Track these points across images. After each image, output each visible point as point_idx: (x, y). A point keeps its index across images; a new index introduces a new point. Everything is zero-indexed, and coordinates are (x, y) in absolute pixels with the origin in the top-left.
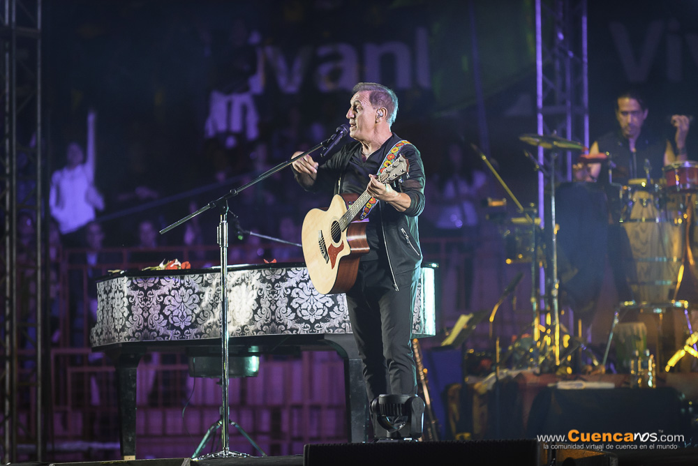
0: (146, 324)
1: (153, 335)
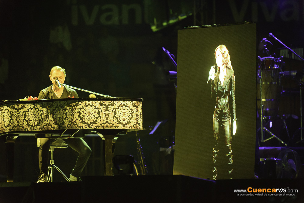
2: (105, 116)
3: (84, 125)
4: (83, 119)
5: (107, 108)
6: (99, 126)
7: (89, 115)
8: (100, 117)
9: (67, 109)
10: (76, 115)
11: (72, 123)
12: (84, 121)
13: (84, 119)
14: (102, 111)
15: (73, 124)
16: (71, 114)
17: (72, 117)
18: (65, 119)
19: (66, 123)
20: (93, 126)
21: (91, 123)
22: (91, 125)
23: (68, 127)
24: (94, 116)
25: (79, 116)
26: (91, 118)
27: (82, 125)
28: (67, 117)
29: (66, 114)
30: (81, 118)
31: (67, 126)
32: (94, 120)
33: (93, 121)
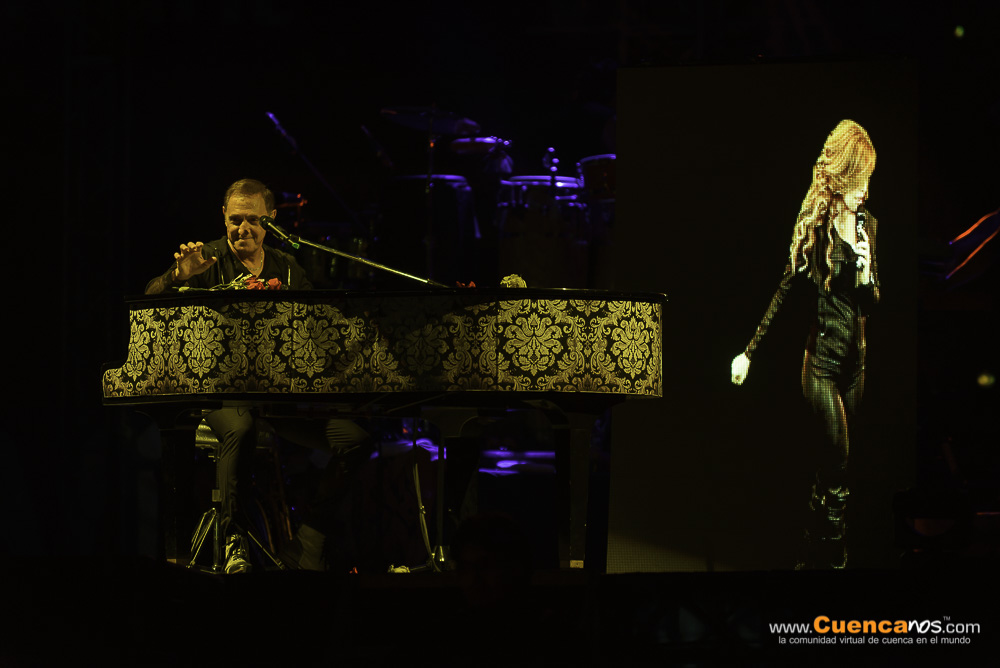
0: (252, 368)
1: (263, 385)
2: (582, 351)
3: (517, 380)
4: (514, 358)
5: (588, 324)
6: (563, 384)
7: (534, 347)
8: (569, 352)
9: (456, 325)
10: (489, 345)
11: (474, 370)
12: (517, 365)
13: (517, 359)
14: (572, 333)
15: (476, 376)
16: (471, 342)
17: (476, 352)
18: (445, 357)
19: (451, 371)
20: (545, 382)
21: (540, 374)
22: (539, 379)
23: (456, 383)
24: (550, 350)
25: (499, 349)
26: (542, 356)
27: (511, 377)
28: (452, 349)
29: (449, 340)
30: (508, 357)
31: (452, 380)
32: (550, 365)
33: (546, 365)
